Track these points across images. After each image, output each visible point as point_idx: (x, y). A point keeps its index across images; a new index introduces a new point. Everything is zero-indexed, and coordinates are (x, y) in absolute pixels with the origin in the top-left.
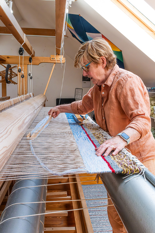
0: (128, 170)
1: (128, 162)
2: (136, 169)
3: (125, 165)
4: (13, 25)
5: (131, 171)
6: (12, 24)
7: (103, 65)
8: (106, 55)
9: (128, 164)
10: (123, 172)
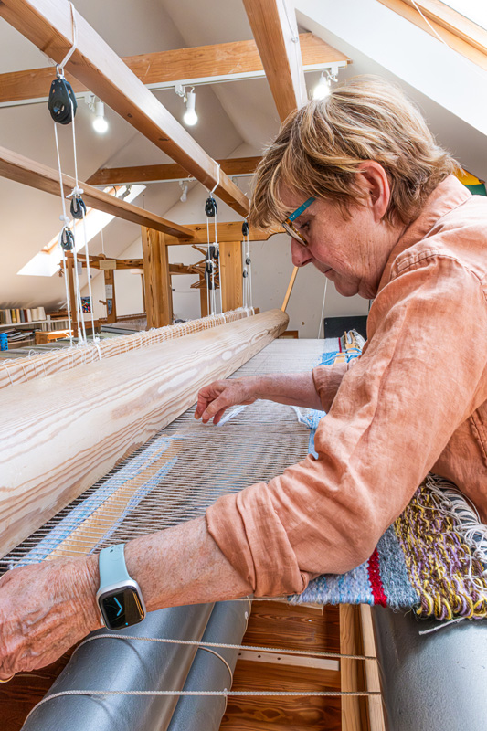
0: (443, 604)
1: (451, 555)
2: (479, 602)
3: (435, 574)
4: (170, 139)
5: (454, 606)
6: (165, 135)
7: (374, 201)
8: (389, 149)
9: (452, 565)
10: (420, 611)
